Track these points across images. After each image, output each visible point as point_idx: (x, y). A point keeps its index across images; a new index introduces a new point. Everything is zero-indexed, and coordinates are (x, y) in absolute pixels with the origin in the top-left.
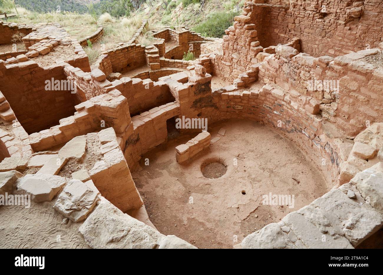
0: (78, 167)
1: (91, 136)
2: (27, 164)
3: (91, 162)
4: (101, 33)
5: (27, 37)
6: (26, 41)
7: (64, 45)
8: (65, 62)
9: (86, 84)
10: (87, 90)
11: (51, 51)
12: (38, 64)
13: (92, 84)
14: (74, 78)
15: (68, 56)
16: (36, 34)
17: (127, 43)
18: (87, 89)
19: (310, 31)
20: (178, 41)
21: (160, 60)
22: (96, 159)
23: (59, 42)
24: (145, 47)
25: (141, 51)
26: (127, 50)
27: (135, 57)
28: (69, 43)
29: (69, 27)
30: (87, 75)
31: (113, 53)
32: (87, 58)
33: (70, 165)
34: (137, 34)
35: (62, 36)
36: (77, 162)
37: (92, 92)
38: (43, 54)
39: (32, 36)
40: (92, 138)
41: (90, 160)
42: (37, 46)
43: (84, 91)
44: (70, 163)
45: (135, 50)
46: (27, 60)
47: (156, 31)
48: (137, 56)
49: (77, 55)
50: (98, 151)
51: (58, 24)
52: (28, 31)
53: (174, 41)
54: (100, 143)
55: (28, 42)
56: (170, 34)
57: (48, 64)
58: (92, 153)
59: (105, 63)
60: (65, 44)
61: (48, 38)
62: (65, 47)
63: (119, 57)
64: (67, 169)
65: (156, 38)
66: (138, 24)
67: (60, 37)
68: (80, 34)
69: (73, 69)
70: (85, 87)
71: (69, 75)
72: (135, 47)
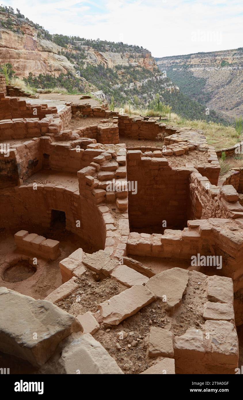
0: (163, 319)
1: (198, 277)
2: (111, 271)
3: (183, 322)
5: (169, 137)
6: (167, 140)
7: (200, 151)
8: (194, 167)
9: (209, 198)
10: (207, 206)
11: (185, 154)
12: (169, 163)
13: (217, 201)
14: (197, 187)
15: (199, 163)
16: (178, 136)
18: (208, 204)
22: (192, 321)
23: (196, 146)
28: (206, 150)
29: (209, 136)
30: (215, 189)
32: (219, 169)
33: (155, 309)
35: (200, 143)
36: (166, 310)
37: (213, 210)
38: (177, 154)
39: (174, 137)
40: (197, 280)
41: (183, 318)
42: (174, 146)
43: (203, 205)
44: (155, 305)
46: (161, 157)
49: (210, 164)
50: (198, 308)
51: (201, 131)
52: (172, 132)
54: (205, 295)
55: (168, 142)
57: (178, 165)
58: (190, 306)
59: (232, 180)
60: (201, 149)
61: (186, 141)
62: (200, 153)
64: (148, 314)
67: (198, 143)
68: (217, 145)
69: (200, 178)
70: (206, 202)
71: (193, 182)
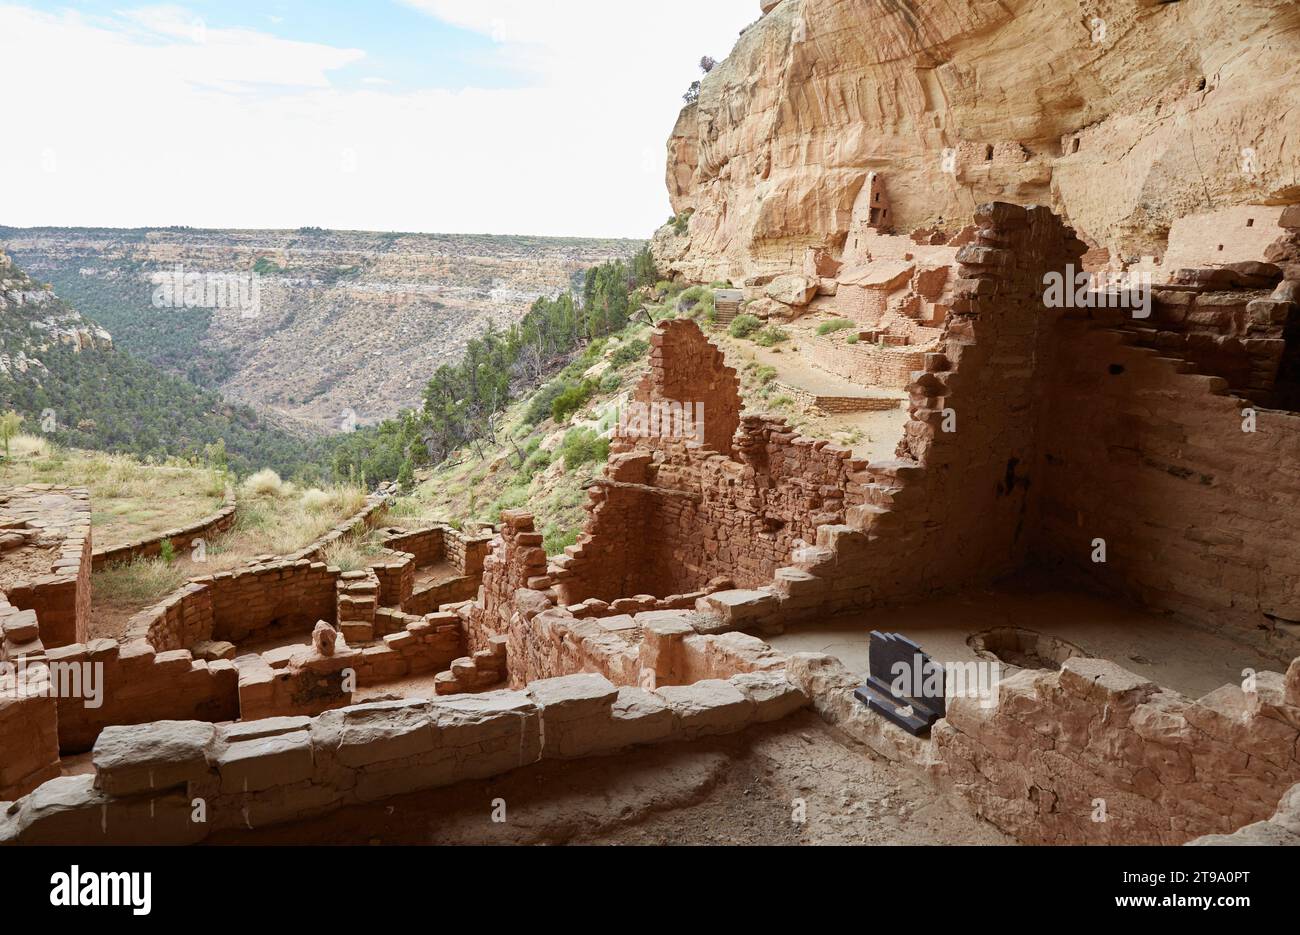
4: (222, 522)
17: (287, 557)
19: (750, 562)
20: (463, 562)
21: (376, 615)
24: (339, 573)
25: (323, 582)
26: (277, 577)
27: (300, 599)
31: (228, 581)
34: (336, 534)
45: (306, 579)
47: (401, 530)
48: (308, 598)
53: (454, 563)
56: (446, 541)
59: (189, 610)
63: (248, 596)
65: (390, 551)
66: (349, 508)
68: (155, 523)
72: (306, 571)
